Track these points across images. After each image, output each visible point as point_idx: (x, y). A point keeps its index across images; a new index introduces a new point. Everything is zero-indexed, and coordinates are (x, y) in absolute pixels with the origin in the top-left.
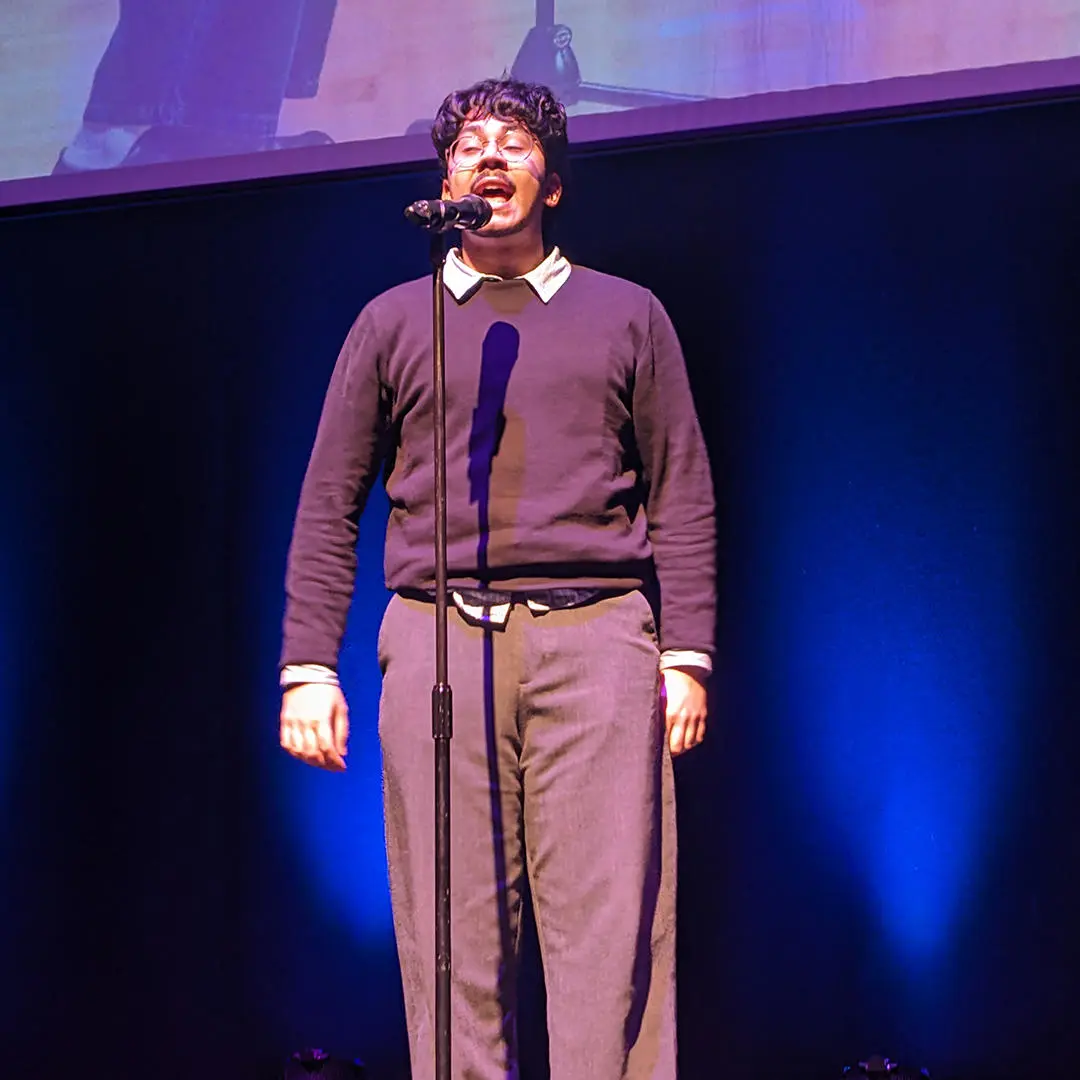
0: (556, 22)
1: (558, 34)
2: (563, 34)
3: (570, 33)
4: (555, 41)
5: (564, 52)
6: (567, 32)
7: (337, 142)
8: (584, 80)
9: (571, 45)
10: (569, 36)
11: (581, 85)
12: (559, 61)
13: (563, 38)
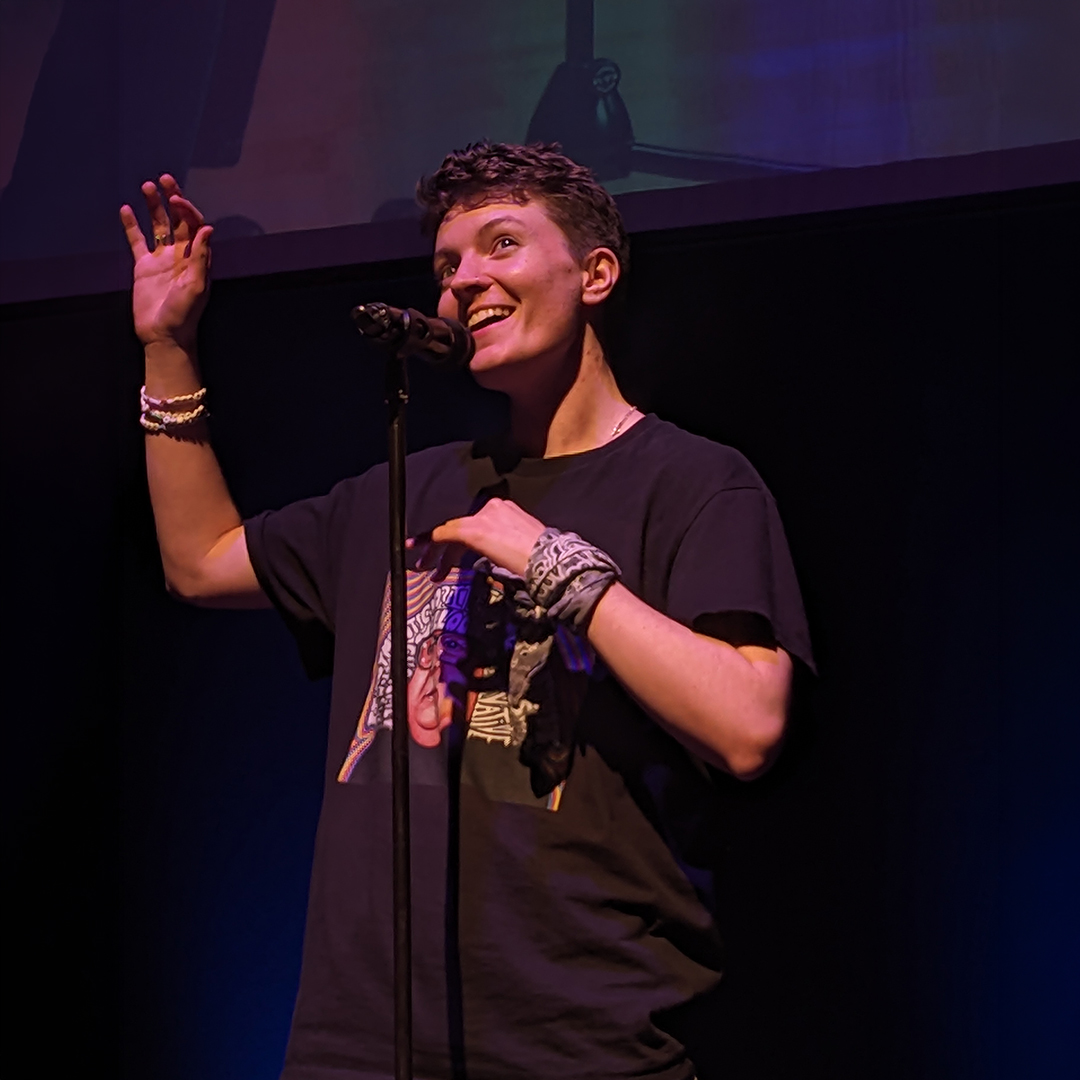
0: (596, 55)
1: (599, 72)
2: (606, 73)
3: (618, 70)
4: (595, 83)
5: (609, 99)
6: (613, 69)
7: (268, 232)
8: (637, 141)
9: (619, 89)
10: (615, 77)
11: (635, 148)
12: (601, 112)
13: (607, 79)
